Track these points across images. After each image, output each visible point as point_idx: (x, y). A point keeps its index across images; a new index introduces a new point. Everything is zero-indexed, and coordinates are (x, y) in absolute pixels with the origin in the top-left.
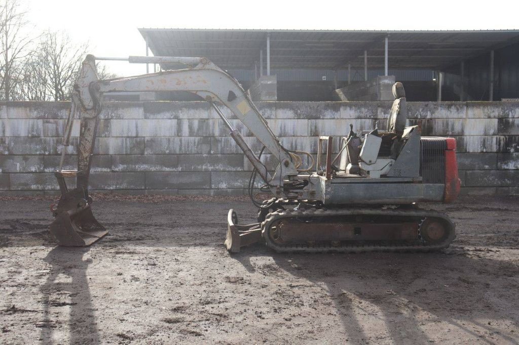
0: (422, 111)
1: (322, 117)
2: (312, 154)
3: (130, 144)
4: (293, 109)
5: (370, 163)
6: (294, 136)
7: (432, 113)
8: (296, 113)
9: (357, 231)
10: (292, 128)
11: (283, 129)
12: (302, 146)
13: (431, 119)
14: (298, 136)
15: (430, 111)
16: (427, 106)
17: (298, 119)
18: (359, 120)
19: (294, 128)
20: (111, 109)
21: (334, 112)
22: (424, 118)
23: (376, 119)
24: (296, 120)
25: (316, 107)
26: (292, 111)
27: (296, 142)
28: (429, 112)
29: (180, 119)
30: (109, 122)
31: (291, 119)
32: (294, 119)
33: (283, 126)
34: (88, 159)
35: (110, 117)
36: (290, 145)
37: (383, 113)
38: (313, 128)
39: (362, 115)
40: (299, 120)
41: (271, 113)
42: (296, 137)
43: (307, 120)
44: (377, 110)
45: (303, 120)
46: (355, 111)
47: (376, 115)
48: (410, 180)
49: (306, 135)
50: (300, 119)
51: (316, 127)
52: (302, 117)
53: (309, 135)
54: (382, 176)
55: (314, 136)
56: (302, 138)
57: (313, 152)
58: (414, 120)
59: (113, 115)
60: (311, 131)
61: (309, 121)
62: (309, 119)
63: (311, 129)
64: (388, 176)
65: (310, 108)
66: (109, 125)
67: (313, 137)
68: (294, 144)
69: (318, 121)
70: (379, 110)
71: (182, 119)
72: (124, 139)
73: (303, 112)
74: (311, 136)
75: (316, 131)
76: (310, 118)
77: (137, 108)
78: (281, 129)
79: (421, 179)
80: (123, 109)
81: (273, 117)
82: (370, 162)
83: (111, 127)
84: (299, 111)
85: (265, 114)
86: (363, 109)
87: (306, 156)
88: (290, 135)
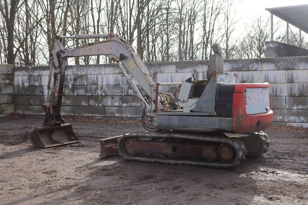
1: (296, 69)
2: (289, 96)
3: (168, 89)
4: (274, 63)
5: (184, 102)
6: (275, 83)
8: (277, 66)
9: (174, 149)
10: (273, 77)
11: (266, 78)
12: (281, 91)
14: (278, 83)
17: (278, 70)
19: (275, 77)
20: (157, 66)
21: (306, 64)
24: (277, 71)
25: (291, 61)
26: (273, 65)
27: (276, 87)
29: (197, 72)
30: (156, 75)
31: (272, 70)
32: (275, 70)
33: (266, 76)
34: (57, 97)
35: (156, 72)
38: (290, 77)
40: (279, 71)
41: (258, 66)
42: (276, 84)
43: (284, 71)
45: (281, 71)
48: (208, 114)
49: (284, 82)
50: (279, 70)
51: (292, 76)
52: (280, 69)
53: (287, 82)
54: (191, 111)
55: (290, 83)
56: (281, 84)
57: (289, 95)
59: (158, 70)
60: (288, 80)
61: (287, 71)
62: (287, 70)
63: (288, 78)
64: (193, 111)
65: (287, 62)
66: (156, 77)
67: (290, 84)
69: (293, 71)
71: (198, 72)
72: (164, 86)
73: (281, 65)
74: (288, 83)
75: (292, 79)
76: (287, 69)
77: (172, 66)
78: (265, 78)
79: (215, 114)
80: (164, 66)
81: (259, 69)
82: (184, 100)
83: (157, 78)
84: (279, 64)
85: (253, 67)
87: (284, 98)
88: (272, 82)
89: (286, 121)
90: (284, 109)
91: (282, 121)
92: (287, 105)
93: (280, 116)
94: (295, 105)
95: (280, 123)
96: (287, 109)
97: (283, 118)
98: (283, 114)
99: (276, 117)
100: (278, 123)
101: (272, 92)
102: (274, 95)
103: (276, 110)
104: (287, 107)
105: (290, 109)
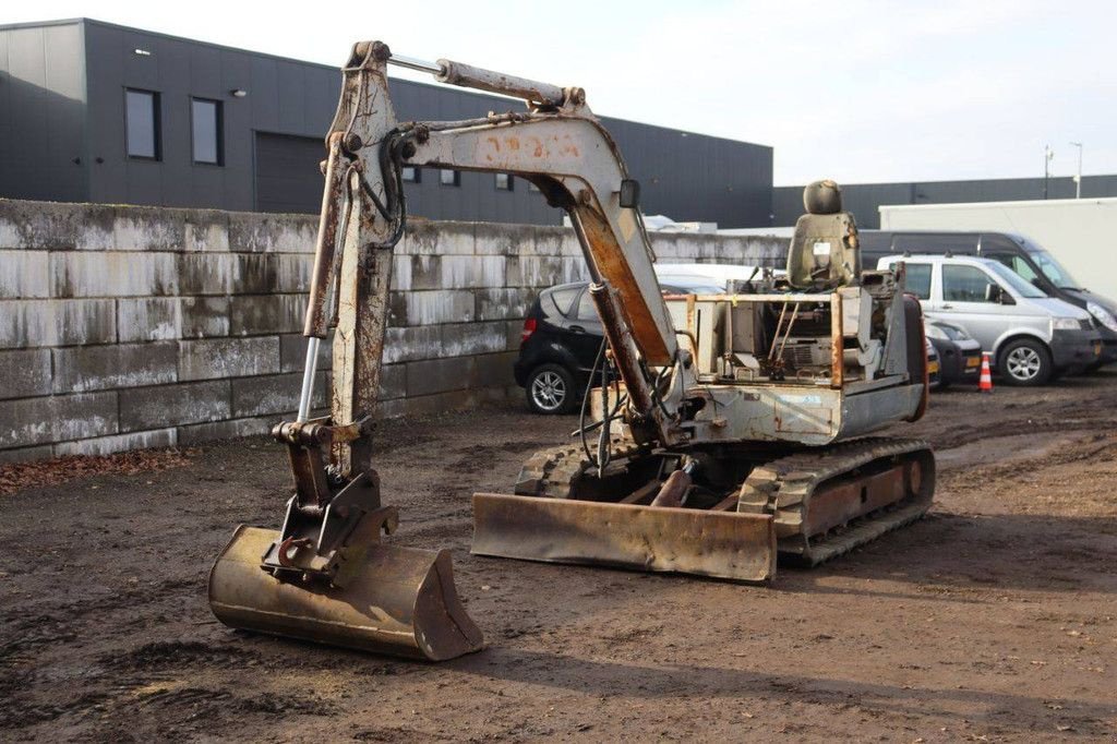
0: (259, 234)
1: (78, 247)
2: (59, 347)
4: (17, 222)
6: (19, 298)
7: (275, 240)
8: (23, 233)
9: (863, 495)
10: (15, 276)
12: (38, 327)
13: (272, 254)
14: (26, 299)
15: (271, 235)
16: (265, 222)
17: (27, 249)
18: (153, 254)
19: (18, 275)
21: (103, 233)
22: (262, 253)
23: (182, 252)
24: (24, 252)
25: (65, 217)
26: (14, 228)
27: (24, 315)
28: (269, 238)
31: (10, 249)
32: (19, 249)
36: (10, 326)
37: (194, 239)
38: (62, 276)
39: (158, 242)
40: (29, 252)
42: (25, 302)
43: (46, 253)
44: (184, 229)
45: (38, 253)
46: (145, 231)
47: (182, 243)
48: (901, 379)
49: (46, 294)
50: (31, 249)
51: (67, 274)
52: (35, 245)
53: (54, 295)
54: (874, 376)
55: (63, 297)
56: (39, 302)
57: (62, 343)
58: (246, 256)
60: (57, 285)
61: (54, 254)
62: (51, 250)
63: (58, 278)
65: (54, 219)
67: (63, 301)
68: (20, 321)
69: (73, 255)
70: (189, 228)
73: (37, 229)
74: (58, 298)
75: (68, 283)
76: (53, 247)
79: (909, 375)
84: (29, 228)
86: (159, 227)
87: (48, 353)
88: (11, 295)
89: (56, 438)
90: (49, 395)
91: (45, 442)
92: (57, 378)
93: (38, 424)
94: (79, 377)
95: (39, 449)
96: (56, 395)
97: (48, 428)
98: (46, 416)
99: (26, 428)
100: (33, 450)
101: (12, 333)
102: (19, 344)
103: (28, 402)
104: (57, 387)
105: (64, 394)
